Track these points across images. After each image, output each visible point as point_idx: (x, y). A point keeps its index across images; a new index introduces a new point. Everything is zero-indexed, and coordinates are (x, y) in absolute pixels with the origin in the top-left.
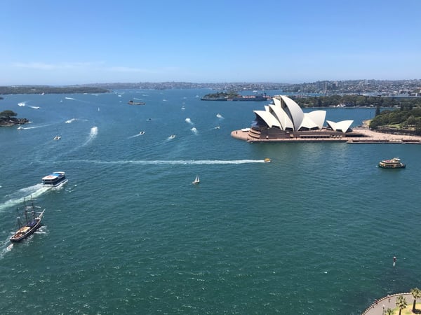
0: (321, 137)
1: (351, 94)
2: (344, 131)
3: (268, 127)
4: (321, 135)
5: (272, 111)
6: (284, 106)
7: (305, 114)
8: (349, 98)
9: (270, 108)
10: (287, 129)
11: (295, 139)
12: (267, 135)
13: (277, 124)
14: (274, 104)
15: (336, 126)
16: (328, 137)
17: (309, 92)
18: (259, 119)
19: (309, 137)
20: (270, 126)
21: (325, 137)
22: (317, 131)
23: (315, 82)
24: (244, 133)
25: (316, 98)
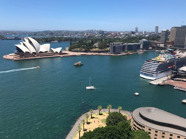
0: (49, 55)
1: (60, 36)
2: (59, 52)
3: (24, 52)
5: (24, 45)
6: (30, 42)
7: (41, 45)
8: (59, 38)
9: (23, 43)
10: (33, 53)
11: (37, 57)
12: (24, 56)
13: (28, 51)
14: (25, 41)
15: (55, 50)
16: (52, 55)
17: (41, 36)
18: (18, 49)
19: (44, 56)
20: (25, 52)
21: (51, 55)
22: (47, 53)
23: (43, 31)
25: (45, 38)
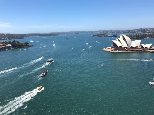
0: (139, 50)
1: (151, 33)
2: (148, 48)
3: (118, 46)
4: (139, 49)
5: (119, 41)
6: (124, 39)
7: (132, 41)
8: (150, 35)
9: (118, 39)
10: (125, 47)
11: (128, 51)
12: (117, 49)
13: (121, 45)
14: (120, 38)
15: (145, 46)
16: (142, 50)
17: (134, 33)
18: (114, 44)
19: (134, 50)
20: (119, 46)
21: (140, 50)
22: (137, 48)
23: (136, 29)
24: (108, 49)
25: (136, 35)
